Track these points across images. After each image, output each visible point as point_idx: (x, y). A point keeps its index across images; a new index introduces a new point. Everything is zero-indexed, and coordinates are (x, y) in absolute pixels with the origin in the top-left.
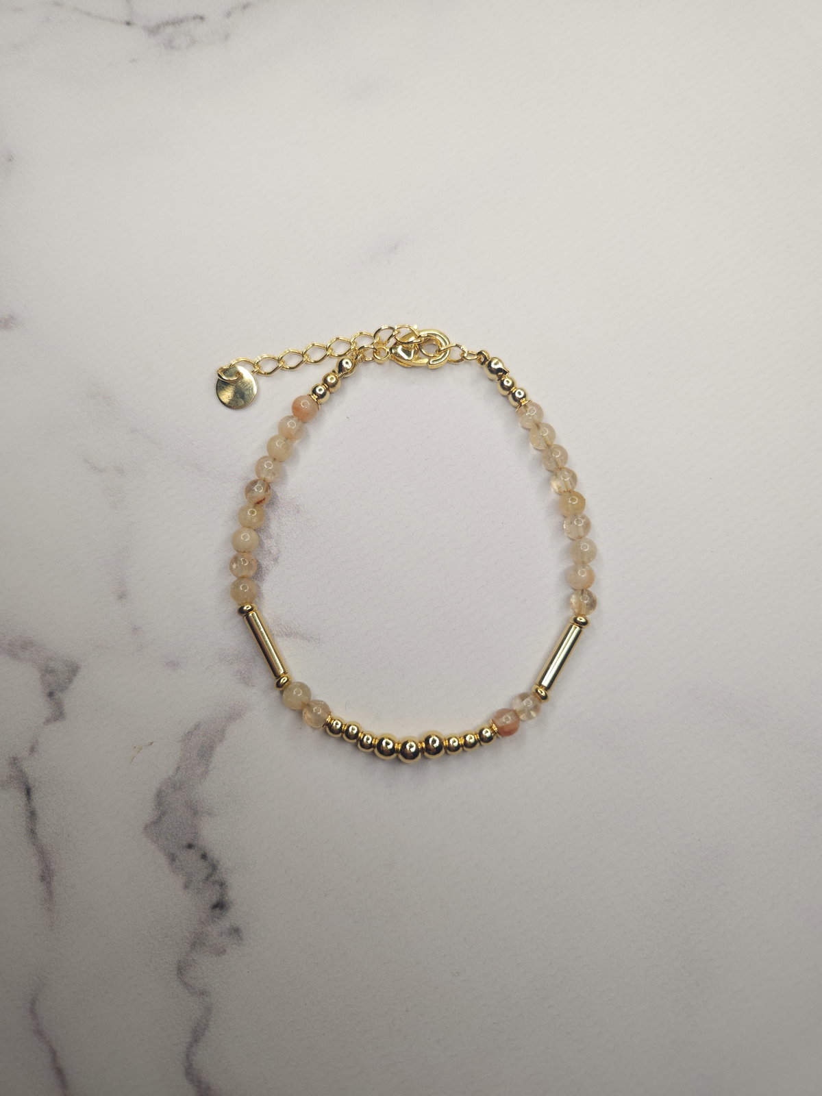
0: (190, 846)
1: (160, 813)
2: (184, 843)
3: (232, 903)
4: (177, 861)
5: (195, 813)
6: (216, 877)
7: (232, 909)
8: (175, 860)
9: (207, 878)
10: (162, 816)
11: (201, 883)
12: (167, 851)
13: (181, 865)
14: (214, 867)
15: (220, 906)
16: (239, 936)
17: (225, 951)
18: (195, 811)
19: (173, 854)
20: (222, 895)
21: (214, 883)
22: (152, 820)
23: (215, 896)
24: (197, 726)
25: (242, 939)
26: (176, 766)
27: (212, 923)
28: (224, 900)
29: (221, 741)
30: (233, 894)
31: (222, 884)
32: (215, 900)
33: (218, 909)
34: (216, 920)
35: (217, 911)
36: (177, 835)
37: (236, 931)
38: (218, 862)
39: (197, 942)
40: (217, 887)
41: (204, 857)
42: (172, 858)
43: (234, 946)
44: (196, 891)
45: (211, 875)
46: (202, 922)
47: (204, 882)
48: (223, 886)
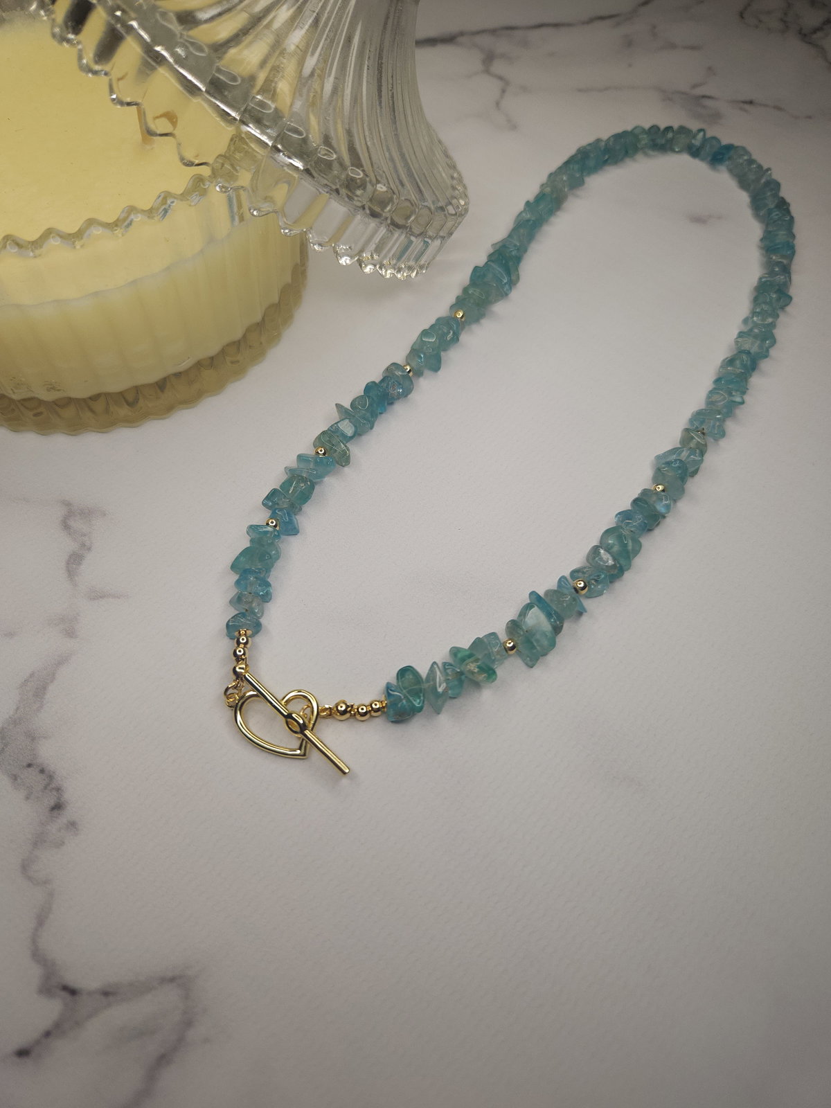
0: (29, 765)
2: (25, 764)
3: (67, 803)
4: (18, 779)
5: (33, 739)
6: (53, 785)
7: (68, 808)
9: (45, 788)
11: (40, 793)
12: (10, 773)
13: (22, 782)
14: (51, 777)
15: (58, 807)
16: (75, 828)
17: (63, 843)
18: (32, 737)
19: (15, 775)
20: (59, 798)
21: (51, 791)
23: (53, 800)
24: (32, 675)
25: (78, 830)
26: (15, 707)
27: (51, 822)
28: (60, 802)
29: (52, 682)
30: (68, 795)
31: (58, 789)
32: (52, 803)
33: (56, 810)
34: (55, 819)
35: (56, 812)
36: (18, 759)
37: (72, 825)
38: (54, 773)
39: (39, 841)
40: (54, 793)
41: (42, 771)
42: (15, 778)
43: (72, 837)
44: (36, 800)
45: (49, 784)
46: (43, 824)
47: (43, 792)
48: (60, 791)
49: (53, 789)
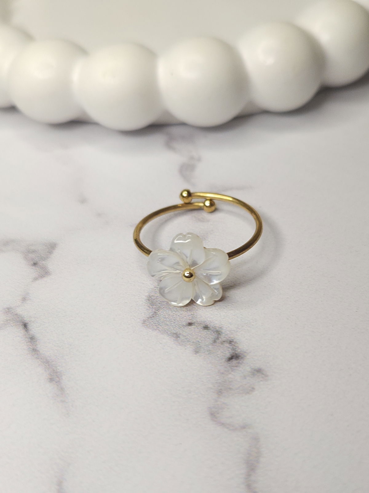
0: (190, 324)
1: (154, 310)
2: (184, 323)
3: (245, 352)
4: (181, 337)
6: (223, 338)
7: (248, 357)
8: (179, 337)
9: (215, 341)
10: (156, 311)
11: (210, 347)
12: (169, 332)
13: (186, 339)
14: (218, 332)
15: (235, 357)
16: (263, 374)
17: (254, 388)
19: (176, 334)
20: (234, 349)
22: (148, 316)
23: (227, 352)
25: (267, 376)
27: (232, 371)
28: (237, 352)
31: (231, 342)
32: (228, 355)
33: (234, 360)
34: (235, 368)
35: (234, 362)
36: (174, 320)
37: (258, 372)
39: (223, 389)
40: (228, 345)
41: (206, 328)
42: (176, 336)
43: (261, 383)
44: (207, 353)
45: (218, 338)
46: (223, 373)
47: (213, 345)
48: (233, 343)
49: (224, 342)
